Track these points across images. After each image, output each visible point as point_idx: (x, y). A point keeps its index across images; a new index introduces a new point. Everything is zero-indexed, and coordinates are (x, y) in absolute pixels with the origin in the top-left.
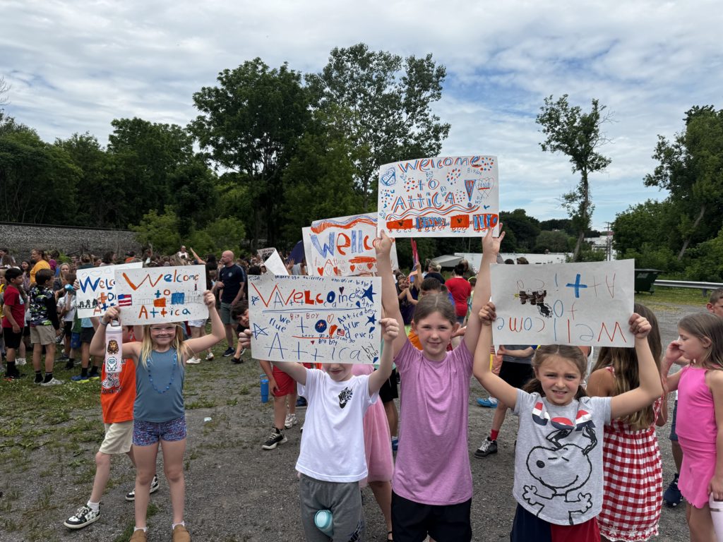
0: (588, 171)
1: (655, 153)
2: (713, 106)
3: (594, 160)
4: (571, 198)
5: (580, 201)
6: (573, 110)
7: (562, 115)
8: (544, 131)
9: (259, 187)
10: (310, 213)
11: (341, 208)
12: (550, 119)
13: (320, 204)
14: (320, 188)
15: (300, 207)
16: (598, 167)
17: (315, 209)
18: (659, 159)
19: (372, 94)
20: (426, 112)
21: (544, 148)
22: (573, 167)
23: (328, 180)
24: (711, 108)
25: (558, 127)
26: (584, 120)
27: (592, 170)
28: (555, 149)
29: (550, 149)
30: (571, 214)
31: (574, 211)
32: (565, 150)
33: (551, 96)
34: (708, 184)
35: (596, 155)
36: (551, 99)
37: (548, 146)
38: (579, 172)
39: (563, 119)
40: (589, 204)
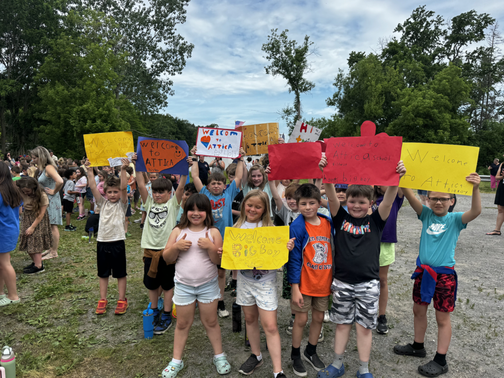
0: (299, 91)
2: (365, 52)
3: (303, 83)
4: (288, 112)
5: (295, 114)
6: (290, 42)
7: (282, 45)
8: (267, 58)
9: (7, 86)
10: (69, 113)
11: (103, 109)
12: (273, 48)
13: (81, 105)
14: (80, 90)
15: (58, 108)
16: (305, 89)
17: (75, 110)
18: (337, 86)
19: (121, 8)
20: (172, 31)
21: (268, 72)
22: (290, 89)
23: (88, 82)
24: (364, 54)
25: (278, 55)
26: (297, 51)
27: (301, 91)
28: (275, 73)
29: (271, 73)
30: (288, 125)
31: (290, 122)
32: (283, 74)
33: (277, 29)
34: (374, 105)
35: (304, 80)
36: (276, 31)
37: (270, 70)
38: (293, 92)
39: (282, 49)
40: (301, 117)
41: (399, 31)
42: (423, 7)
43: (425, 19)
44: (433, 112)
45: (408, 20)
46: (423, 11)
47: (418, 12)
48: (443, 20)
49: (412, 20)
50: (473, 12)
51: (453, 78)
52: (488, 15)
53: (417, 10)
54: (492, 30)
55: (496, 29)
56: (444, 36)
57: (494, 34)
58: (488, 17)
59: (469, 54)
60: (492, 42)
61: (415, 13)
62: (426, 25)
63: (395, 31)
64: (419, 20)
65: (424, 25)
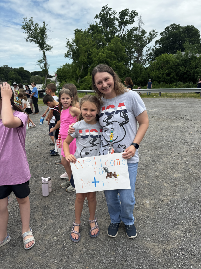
0: (45, 51)
1: (66, 45)
2: (82, 29)
3: (46, 46)
4: (40, 61)
5: (44, 62)
6: (36, 25)
7: (32, 26)
8: (26, 33)
12: (27, 27)
16: (48, 49)
18: (68, 48)
22: (39, 49)
25: (31, 31)
26: (40, 29)
28: (31, 41)
29: (29, 41)
30: (41, 68)
31: (42, 67)
32: (35, 41)
33: (26, 17)
34: (83, 57)
35: (47, 44)
36: (26, 18)
37: (28, 40)
38: (42, 51)
39: (32, 28)
40: (47, 64)
41: (97, 18)
42: (107, 5)
43: (108, 12)
44: (107, 60)
45: (100, 12)
46: (107, 8)
47: (104, 8)
48: (117, 13)
49: (102, 12)
50: (127, 10)
51: (117, 44)
52: (135, 11)
53: (104, 7)
54: (139, 18)
55: (141, 18)
56: (118, 21)
57: (140, 21)
58: (136, 12)
59: (129, 31)
60: (139, 25)
61: (103, 8)
62: (110, 15)
63: (95, 18)
64: (106, 12)
65: (109, 15)
